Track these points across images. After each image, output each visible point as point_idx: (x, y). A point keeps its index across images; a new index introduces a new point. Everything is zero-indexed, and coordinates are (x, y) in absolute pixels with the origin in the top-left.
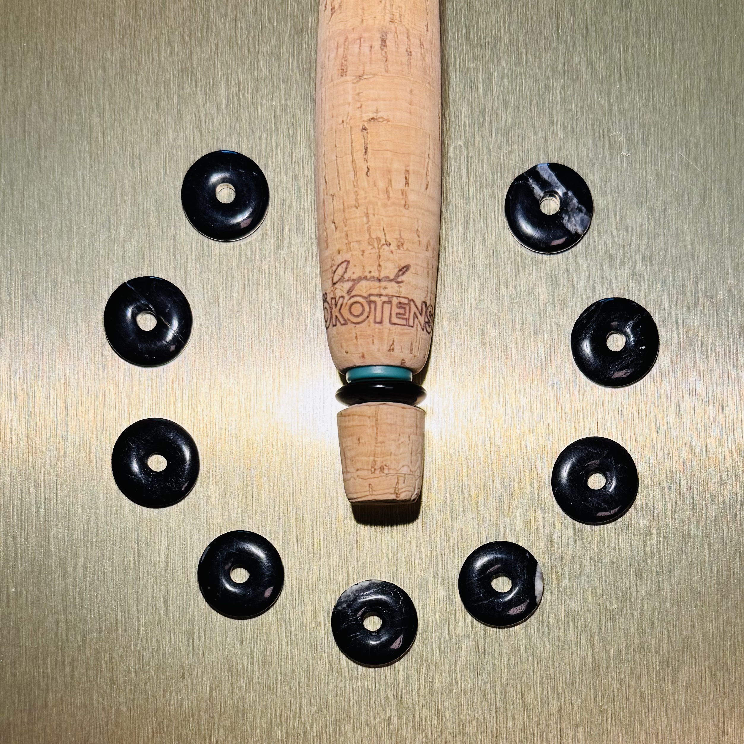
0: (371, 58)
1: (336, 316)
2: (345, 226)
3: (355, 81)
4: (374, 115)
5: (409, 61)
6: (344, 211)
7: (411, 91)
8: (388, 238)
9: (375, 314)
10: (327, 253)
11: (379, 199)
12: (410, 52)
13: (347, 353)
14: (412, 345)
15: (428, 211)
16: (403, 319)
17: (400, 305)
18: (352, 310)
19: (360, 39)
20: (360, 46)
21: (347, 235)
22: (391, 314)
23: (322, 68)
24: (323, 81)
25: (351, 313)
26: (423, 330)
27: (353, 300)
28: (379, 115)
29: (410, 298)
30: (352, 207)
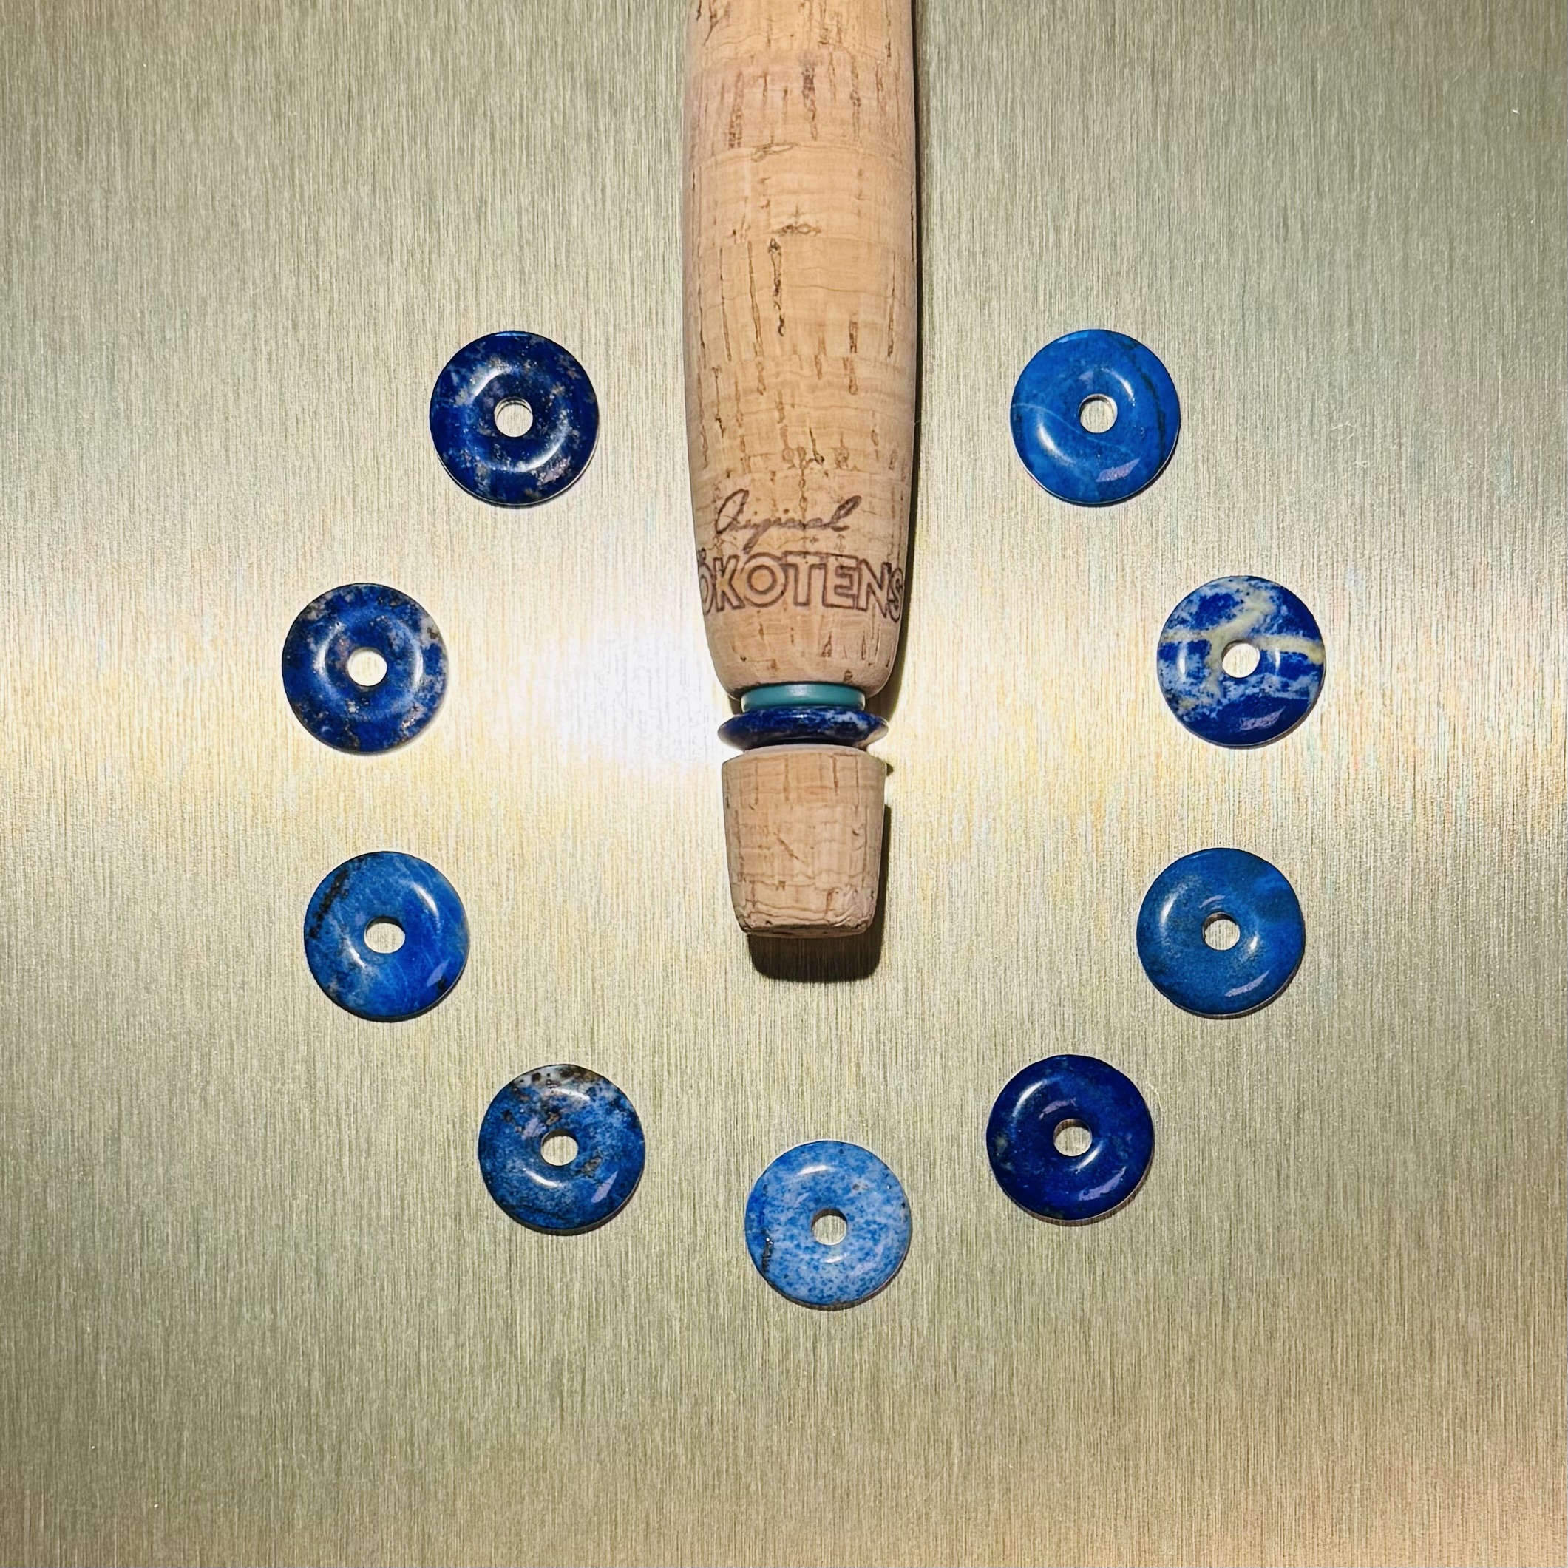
0: (785, 113)
1: (724, 593)
2: (740, 426)
3: (755, 157)
4: (791, 221)
5: (856, 116)
6: (738, 398)
7: (860, 174)
8: (818, 449)
9: (796, 588)
10: (707, 475)
11: (802, 376)
12: (859, 100)
13: (744, 659)
14: (864, 643)
15: (892, 395)
16: (847, 596)
17: (842, 571)
18: (753, 581)
19: (765, 75)
20: (765, 90)
21: (743, 443)
22: (825, 588)
23: (694, 129)
24: (695, 153)
25: (751, 587)
26: (885, 616)
27: (754, 563)
28: (801, 221)
29: (861, 557)
30: (752, 392)
